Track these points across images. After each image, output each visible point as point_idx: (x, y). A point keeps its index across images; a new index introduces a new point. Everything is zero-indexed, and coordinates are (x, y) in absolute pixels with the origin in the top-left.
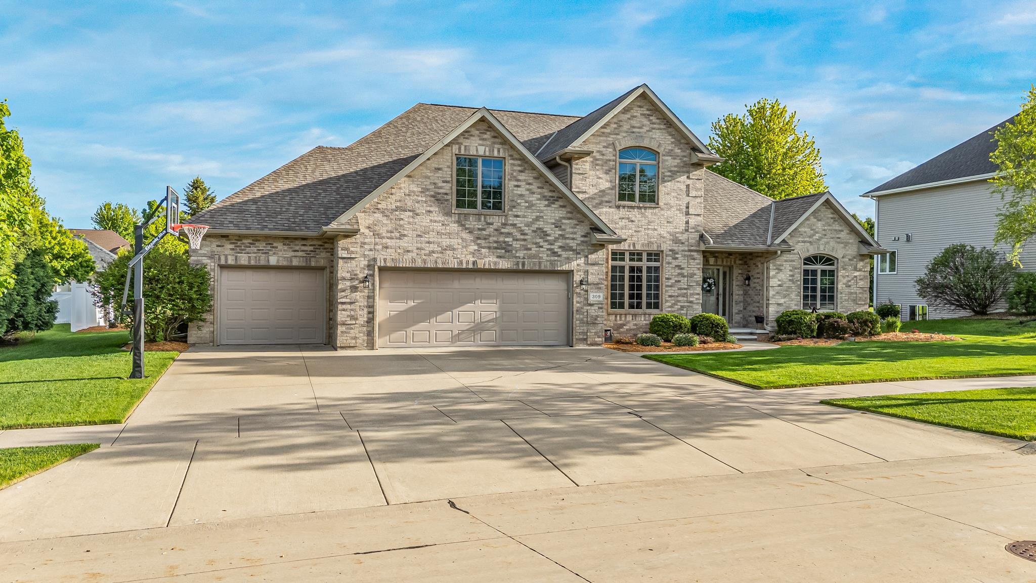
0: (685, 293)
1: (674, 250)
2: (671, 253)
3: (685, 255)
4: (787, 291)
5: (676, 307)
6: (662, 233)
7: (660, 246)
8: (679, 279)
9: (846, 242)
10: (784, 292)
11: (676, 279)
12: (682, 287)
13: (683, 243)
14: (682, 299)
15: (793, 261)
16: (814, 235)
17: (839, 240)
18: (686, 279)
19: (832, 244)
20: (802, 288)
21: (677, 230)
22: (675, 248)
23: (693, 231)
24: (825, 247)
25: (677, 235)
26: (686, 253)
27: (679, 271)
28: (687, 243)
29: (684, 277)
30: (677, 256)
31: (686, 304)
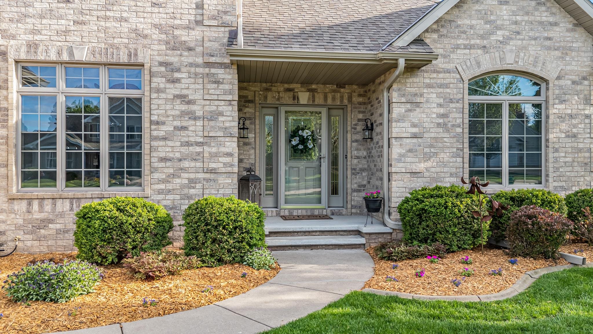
0: (198, 154)
1: (171, 64)
2: (163, 69)
3: (196, 74)
4: (431, 146)
5: (178, 181)
6: (140, 26)
7: (136, 55)
8: (184, 124)
9: (564, 48)
10: (427, 150)
11: (177, 123)
12: (192, 139)
13: (190, 49)
14: (193, 164)
15: (447, 86)
16: (492, 33)
17: (548, 43)
18: (200, 123)
19: (533, 49)
20: (466, 141)
21: (178, 22)
22: (174, 59)
23: (214, 23)
24: (518, 56)
25: (177, 32)
26: (200, 70)
27: (184, 107)
28: (199, 49)
29: (195, 119)
30: (177, 75)
31: (201, 176)
